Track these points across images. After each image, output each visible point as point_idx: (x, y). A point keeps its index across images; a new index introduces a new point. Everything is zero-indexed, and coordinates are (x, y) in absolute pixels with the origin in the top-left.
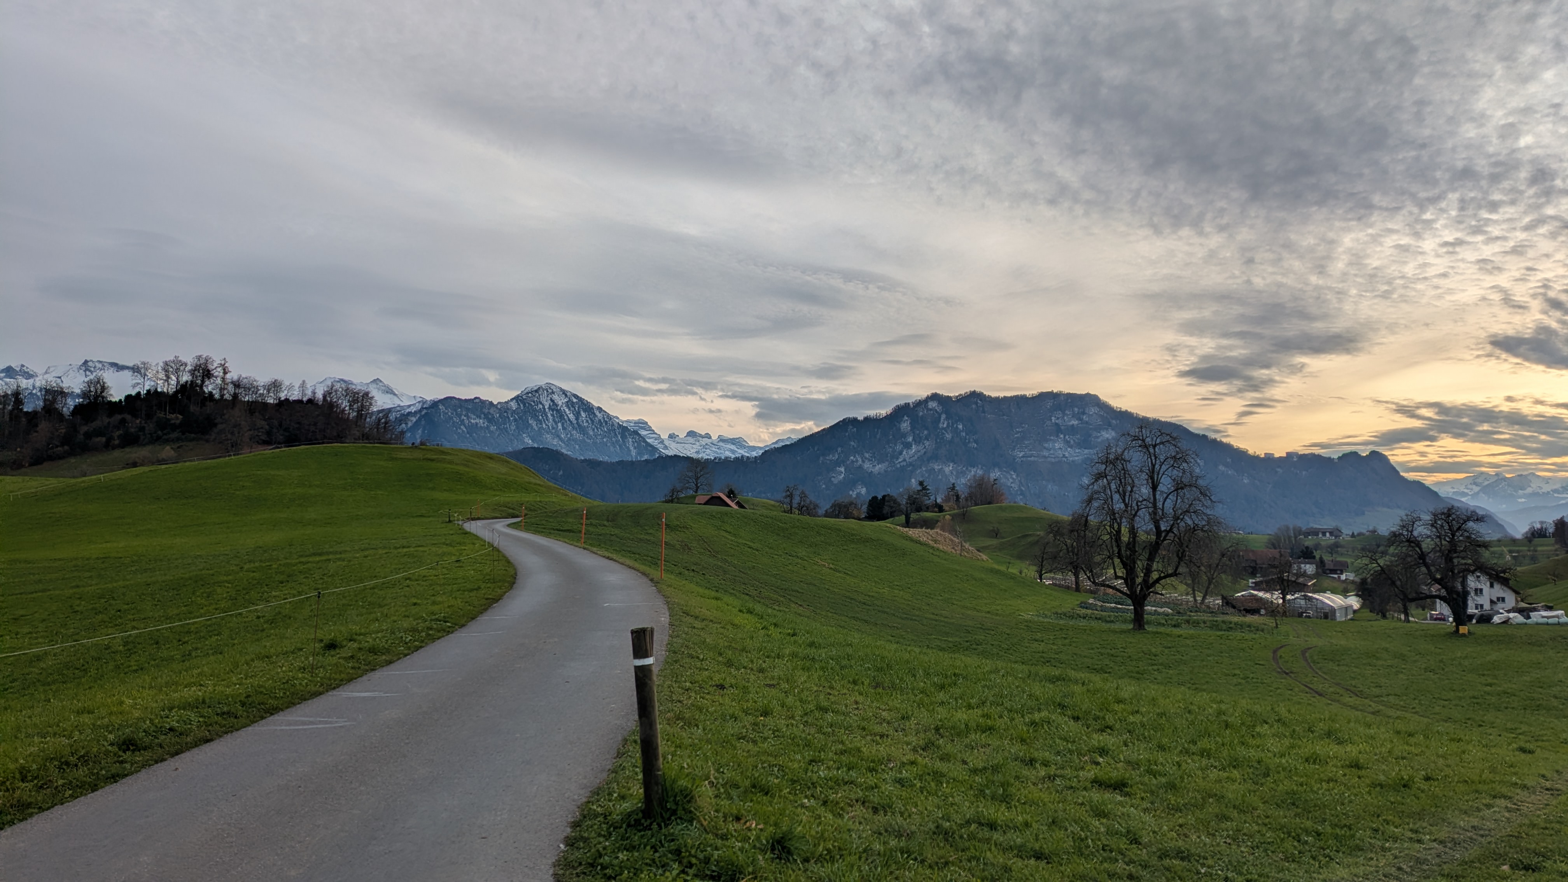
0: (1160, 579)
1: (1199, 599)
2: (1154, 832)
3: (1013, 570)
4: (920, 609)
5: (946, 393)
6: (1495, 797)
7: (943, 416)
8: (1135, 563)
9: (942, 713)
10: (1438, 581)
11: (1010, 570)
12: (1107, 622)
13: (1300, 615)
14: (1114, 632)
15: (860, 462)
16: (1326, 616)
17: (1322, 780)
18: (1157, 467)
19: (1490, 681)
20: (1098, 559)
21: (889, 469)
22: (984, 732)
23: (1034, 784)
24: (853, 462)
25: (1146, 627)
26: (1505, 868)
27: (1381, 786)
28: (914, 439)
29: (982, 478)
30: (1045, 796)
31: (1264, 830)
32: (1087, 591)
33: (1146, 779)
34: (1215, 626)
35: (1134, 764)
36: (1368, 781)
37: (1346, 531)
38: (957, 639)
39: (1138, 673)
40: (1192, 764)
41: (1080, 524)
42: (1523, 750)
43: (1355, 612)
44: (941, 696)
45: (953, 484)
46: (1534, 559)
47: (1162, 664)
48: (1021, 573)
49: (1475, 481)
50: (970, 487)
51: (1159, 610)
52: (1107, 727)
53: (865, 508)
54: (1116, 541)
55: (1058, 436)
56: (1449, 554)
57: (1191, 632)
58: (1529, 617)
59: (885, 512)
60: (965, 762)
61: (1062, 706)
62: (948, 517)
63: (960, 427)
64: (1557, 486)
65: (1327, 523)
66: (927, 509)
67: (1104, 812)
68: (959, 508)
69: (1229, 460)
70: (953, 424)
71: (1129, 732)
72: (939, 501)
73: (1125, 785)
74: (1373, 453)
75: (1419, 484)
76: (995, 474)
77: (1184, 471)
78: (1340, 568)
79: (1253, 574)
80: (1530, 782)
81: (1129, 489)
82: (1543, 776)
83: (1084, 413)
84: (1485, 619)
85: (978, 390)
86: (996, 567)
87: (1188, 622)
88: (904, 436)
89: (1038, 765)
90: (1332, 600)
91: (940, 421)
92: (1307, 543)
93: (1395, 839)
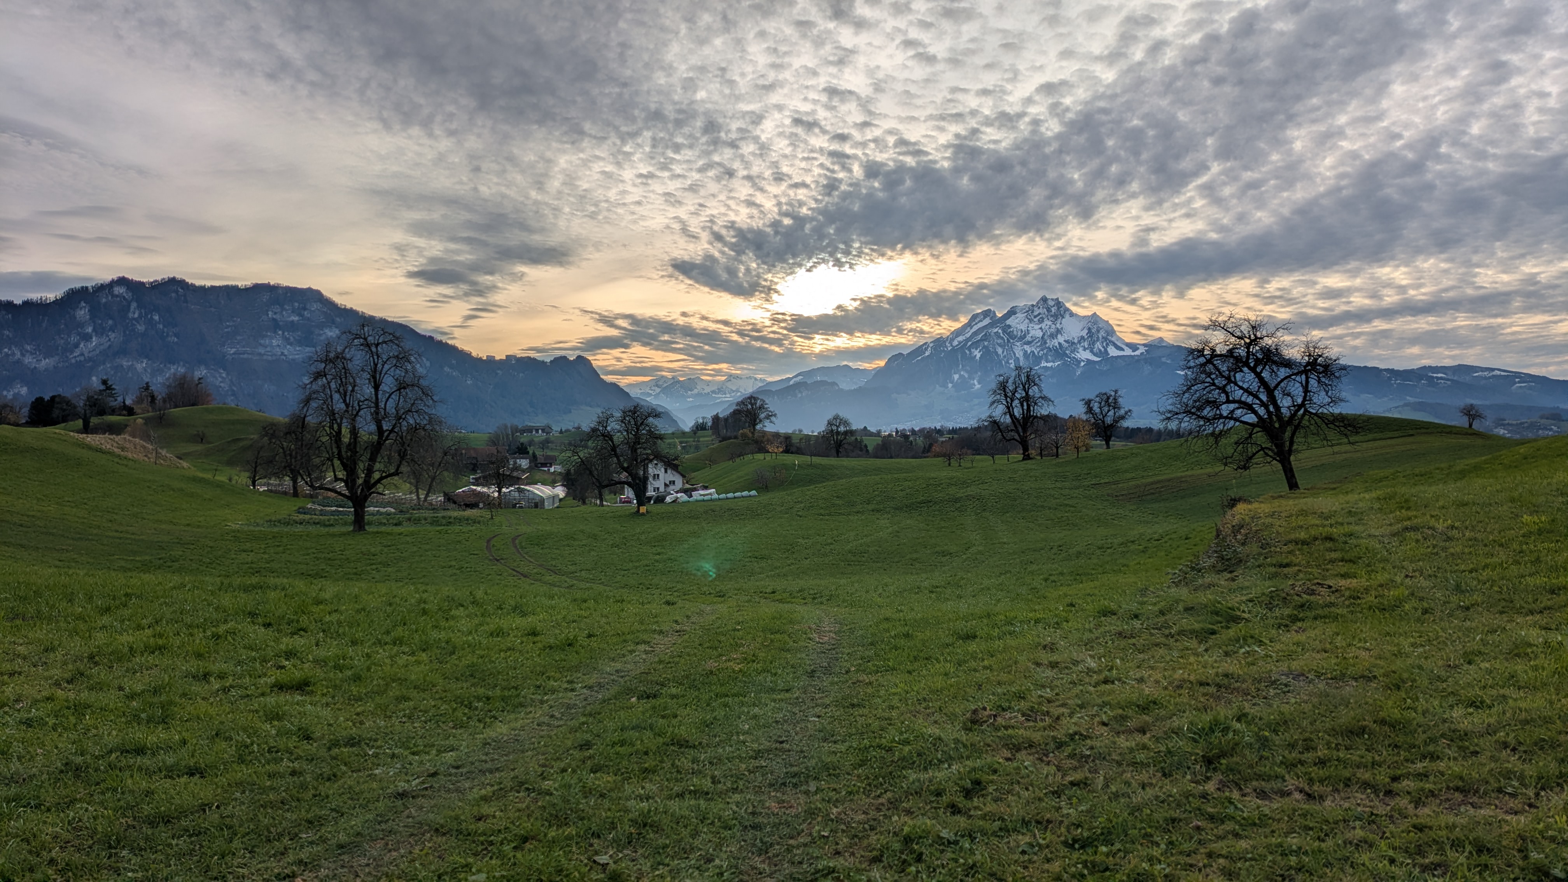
0: (382, 478)
1: (422, 497)
2: (330, 725)
3: (222, 478)
4: (99, 527)
5: (137, 278)
6: (638, 644)
7: (134, 305)
8: (355, 464)
9: (100, 638)
10: (625, 469)
11: (217, 478)
12: (325, 526)
13: (514, 506)
14: (333, 535)
15: (18, 355)
16: (536, 506)
17: (501, 651)
18: (379, 366)
19: (659, 550)
20: (317, 461)
21: (60, 365)
22: (153, 653)
23: (204, 699)
24: (7, 355)
25: (367, 527)
26: (634, 700)
27: (551, 647)
28: (94, 330)
29: (184, 377)
30: (212, 711)
31: (440, 702)
32: (306, 496)
33: (332, 675)
34: (435, 522)
35: (319, 662)
36: (540, 645)
37: (556, 428)
38: (147, 558)
39: (356, 574)
40: (382, 654)
41: (299, 424)
42: (668, 603)
43: (561, 500)
44: (106, 620)
45: (147, 383)
46: (697, 448)
47: (380, 563)
48: (230, 480)
49: (657, 383)
50: (169, 387)
51: (382, 510)
52: (302, 629)
53: (25, 411)
54: (336, 442)
55: (275, 332)
56: (634, 444)
57: (412, 529)
58: (691, 496)
59: (54, 416)
60: (121, 689)
61: (252, 615)
62: (140, 421)
63: (156, 318)
64: (715, 388)
65: (539, 421)
66: (113, 412)
67: (277, 714)
68: (154, 410)
69: (454, 362)
70: (146, 315)
71: (324, 631)
72: (128, 402)
73: (307, 684)
74: (579, 357)
75: (615, 386)
76: (200, 372)
77: (407, 371)
78: (549, 462)
79: (474, 470)
80: (665, 628)
81: (350, 388)
82: (676, 621)
83: (305, 309)
84: (660, 500)
85: (179, 276)
86: (201, 475)
87: (409, 519)
88: (81, 325)
89: (212, 679)
90: (542, 491)
91: (129, 310)
92: (522, 440)
93: (553, 691)
